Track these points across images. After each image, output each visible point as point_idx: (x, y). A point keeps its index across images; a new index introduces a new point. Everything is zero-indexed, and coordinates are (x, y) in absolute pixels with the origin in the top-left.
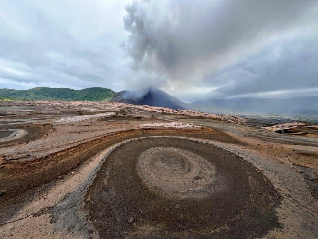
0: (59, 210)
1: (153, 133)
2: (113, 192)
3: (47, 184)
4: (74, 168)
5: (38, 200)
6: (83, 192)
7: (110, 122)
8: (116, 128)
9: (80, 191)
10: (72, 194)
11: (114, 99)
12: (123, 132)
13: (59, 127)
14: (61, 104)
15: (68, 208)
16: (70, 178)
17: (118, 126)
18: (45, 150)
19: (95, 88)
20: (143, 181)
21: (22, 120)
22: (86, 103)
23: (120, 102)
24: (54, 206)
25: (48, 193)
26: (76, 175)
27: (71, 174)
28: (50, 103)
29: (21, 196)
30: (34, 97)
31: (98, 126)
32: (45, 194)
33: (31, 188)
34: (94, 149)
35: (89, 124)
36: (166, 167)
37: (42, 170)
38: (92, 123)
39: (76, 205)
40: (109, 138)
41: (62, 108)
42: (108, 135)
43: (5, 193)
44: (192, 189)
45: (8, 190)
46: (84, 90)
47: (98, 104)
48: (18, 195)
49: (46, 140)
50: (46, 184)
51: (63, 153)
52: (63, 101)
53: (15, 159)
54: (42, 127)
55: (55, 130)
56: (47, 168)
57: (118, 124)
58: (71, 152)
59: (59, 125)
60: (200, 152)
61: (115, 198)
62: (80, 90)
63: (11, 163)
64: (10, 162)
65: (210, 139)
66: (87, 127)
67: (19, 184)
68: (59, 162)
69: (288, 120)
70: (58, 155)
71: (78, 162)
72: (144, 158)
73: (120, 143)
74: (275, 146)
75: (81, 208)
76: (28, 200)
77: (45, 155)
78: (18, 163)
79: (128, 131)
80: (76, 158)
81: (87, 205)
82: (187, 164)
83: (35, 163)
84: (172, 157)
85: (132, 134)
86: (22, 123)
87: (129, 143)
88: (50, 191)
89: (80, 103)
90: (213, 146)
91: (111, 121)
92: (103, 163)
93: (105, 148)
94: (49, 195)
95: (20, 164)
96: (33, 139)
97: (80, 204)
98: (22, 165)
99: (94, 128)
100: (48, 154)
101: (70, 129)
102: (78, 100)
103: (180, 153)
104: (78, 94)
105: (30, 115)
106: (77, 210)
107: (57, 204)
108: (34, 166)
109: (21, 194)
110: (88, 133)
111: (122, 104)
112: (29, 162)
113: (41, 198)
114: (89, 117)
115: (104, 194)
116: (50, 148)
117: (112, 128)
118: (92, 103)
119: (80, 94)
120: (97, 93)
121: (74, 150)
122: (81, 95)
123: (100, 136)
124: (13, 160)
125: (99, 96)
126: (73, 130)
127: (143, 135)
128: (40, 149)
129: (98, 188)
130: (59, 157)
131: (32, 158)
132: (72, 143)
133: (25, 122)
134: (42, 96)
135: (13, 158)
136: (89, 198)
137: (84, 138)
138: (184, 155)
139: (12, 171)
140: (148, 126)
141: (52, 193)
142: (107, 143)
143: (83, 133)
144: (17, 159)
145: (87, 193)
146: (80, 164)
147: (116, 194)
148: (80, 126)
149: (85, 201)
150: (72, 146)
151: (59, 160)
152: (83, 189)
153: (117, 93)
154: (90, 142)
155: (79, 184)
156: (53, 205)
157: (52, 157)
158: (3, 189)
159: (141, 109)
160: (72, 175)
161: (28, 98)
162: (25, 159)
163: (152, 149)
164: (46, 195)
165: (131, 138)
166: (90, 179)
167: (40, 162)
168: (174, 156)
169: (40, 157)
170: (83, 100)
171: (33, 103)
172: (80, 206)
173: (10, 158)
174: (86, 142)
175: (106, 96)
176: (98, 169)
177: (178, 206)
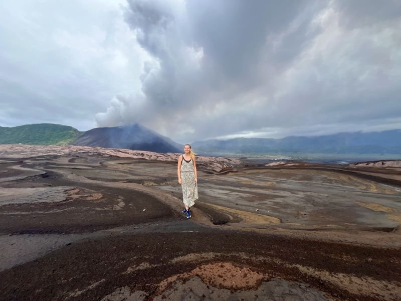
104: (9, 133)
119: (12, 134)
120: (47, 132)
122: (15, 135)
125: (51, 137)
153: (83, 132)
175: (63, 137)
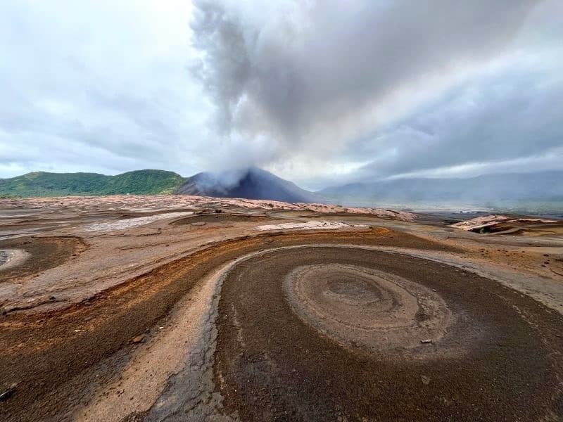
0: (166, 418)
1: (287, 240)
2: (269, 363)
3: (113, 358)
4: (159, 318)
5: (103, 398)
6: (204, 368)
7: (196, 225)
8: (211, 236)
9: (196, 367)
10: (180, 376)
11: (181, 189)
12: (230, 241)
13: (95, 241)
14: (80, 202)
15: (187, 412)
16: (159, 339)
17: (214, 232)
18: (84, 284)
19: (145, 171)
20: (319, 332)
21: (9, 232)
22: (129, 199)
23: (192, 194)
24: (149, 410)
25: (121, 379)
26: (171, 333)
27: (158, 330)
28: (56, 202)
29: (57, 393)
30: (24, 191)
31: (175, 234)
32: (114, 381)
33: (79, 372)
34: (185, 276)
35: (156, 231)
36: (348, 301)
37: (92, 328)
38: (160, 229)
39: (201, 401)
40: (209, 255)
41: (83, 209)
42: (204, 248)
43: (15, 391)
44: (427, 341)
45: (23, 381)
46: (124, 175)
47: (152, 199)
48: (51, 391)
49: (76, 266)
50: (110, 358)
51: (126, 289)
52: (83, 197)
53: (23, 309)
54: (59, 242)
55: (89, 246)
56: (100, 321)
57: (213, 228)
58: (141, 285)
59: (95, 236)
60: (392, 268)
61: (280, 375)
62: (117, 176)
63: (15, 318)
64: (13, 316)
65: (394, 246)
66: (152, 237)
67: (46, 366)
68: (123, 306)
69: (478, 212)
70: (117, 293)
71: (163, 305)
72: (295, 287)
73: (233, 263)
74: (510, 251)
75: (216, 407)
76: (77, 401)
77: (89, 296)
78: (31, 318)
79: (238, 241)
80: (156, 296)
81: (226, 398)
82: (383, 292)
83: (71, 314)
84: (345, 281)
85: (247, 245)
86: (10, 238)
87: (250, 260)
88: (124, 375)
89: (116, 199)
90: (409, 257)
91: (199, 223)
92: (217, 302)
93: (207, 274)
94: (127, 385)
95: (38, 319)
96: (47, 265)
97: (210, 398)
98: (42, 321)
99: (168, 238)
100: (95, 293)
101: (121, 242)
102: (113, 193)
103: (358, 273)
104: (113, 182)
105: (23, 224)
106: (210, 414)
107: (153, 406)
108: (71, 320)
109: (56, 388)
110: (159, 248)
111: (197, 197)
112: (57, 311)
113: (108, 394)
114: (148, 220)
115: (251, 369)
116: (93, 280)
117: (203, 236)
118: (140, 197)
119: (116, 183)
120: (150, 179)
121: (146, 281)
122: (118, 184)
123: (187, 251)
124: (18, 312)
125: (153, 186)
126: (127, 244)
127: (269, 245)
128: (72, 283)
129: (232, 357)
130: (119, 297)
131: (63, 304)
132: (138, 268)
133: (17, 236)
134: (40, 189)
135: (19, 307)
136: (223, 381)
137: (157, 258)
138: (367, 275)
139: (21, 335)
140: (271, 230)
141: (132, 379)
142: (207, 263)
143: (150, 248)
144: (27, 308)
145: (214, 372)
146: (169, 309)
147: (278, 367)
148: (138, 236)
149: (217, 389)
150: (140, 273)
151: (121, 304)
152: (201, 362)
153: (186, 178)
154: (172, 263)
155: (186, 351)
156: (145, 407)
157: (106, 298)
158: (11, 381)
159: (233, 205)
160: (161, 334)
161: (13, 194)
162: (47, 308)
163: (300, 268)
164: (119, 385)
165: (250, 252)
166: (207, 338)
167: (82, 309)
168: (350, 280)
169: (79, 300)
170: (123, 193)
171: (23, 203)
172: (212, 404)
173: (12, 307)
174: (165, 265)
175: (165, 185)
176: (213, 317)
177: (426, 380)
